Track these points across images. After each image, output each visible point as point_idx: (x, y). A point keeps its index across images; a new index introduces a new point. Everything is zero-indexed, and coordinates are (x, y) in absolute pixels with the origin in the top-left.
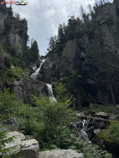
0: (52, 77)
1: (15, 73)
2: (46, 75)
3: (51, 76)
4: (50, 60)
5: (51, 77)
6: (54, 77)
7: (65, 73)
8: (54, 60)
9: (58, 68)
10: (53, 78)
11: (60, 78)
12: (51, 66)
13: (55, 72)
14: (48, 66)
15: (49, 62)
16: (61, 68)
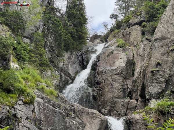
0: (124, 97)
1: (20, 82)
2: (107, 90)
3: (121, 94)
4: (118, 47)
5: (120, 98)
6: (130, 96)
7: (164, 85)
8: (132, 47)
9: (144, 71)
10: (126, 101)
11: (149, 100)
12: (123, 65)
13: (134, 82)
14: (114, 63)
15: (114, 52)
16: (152, 72)
